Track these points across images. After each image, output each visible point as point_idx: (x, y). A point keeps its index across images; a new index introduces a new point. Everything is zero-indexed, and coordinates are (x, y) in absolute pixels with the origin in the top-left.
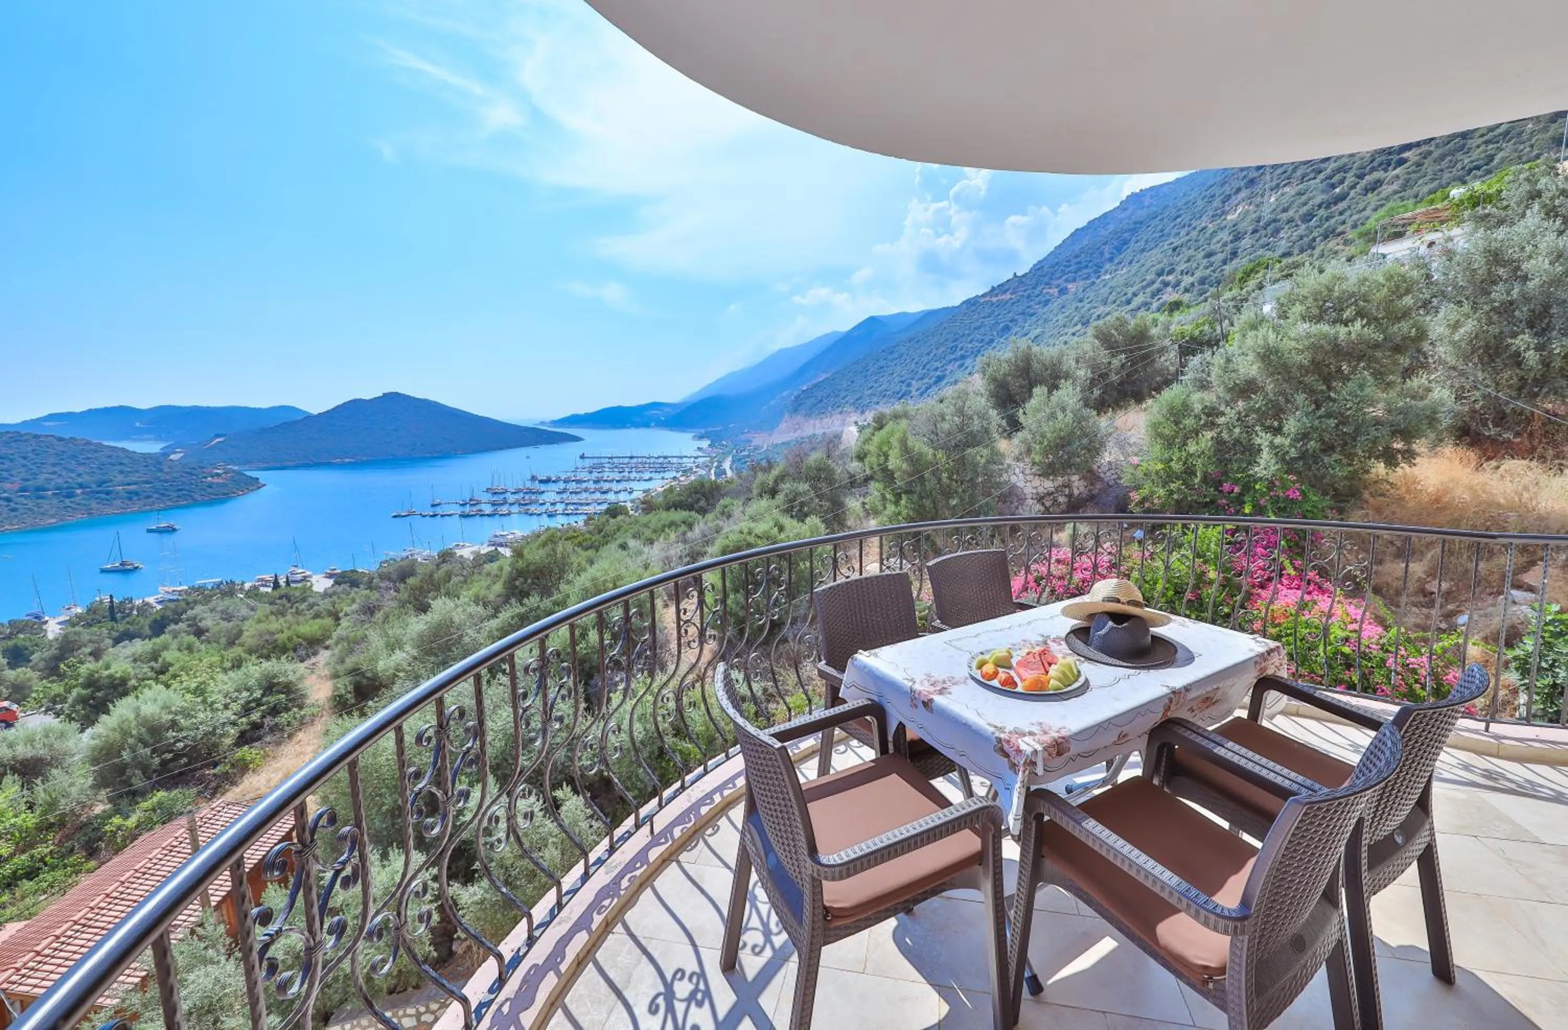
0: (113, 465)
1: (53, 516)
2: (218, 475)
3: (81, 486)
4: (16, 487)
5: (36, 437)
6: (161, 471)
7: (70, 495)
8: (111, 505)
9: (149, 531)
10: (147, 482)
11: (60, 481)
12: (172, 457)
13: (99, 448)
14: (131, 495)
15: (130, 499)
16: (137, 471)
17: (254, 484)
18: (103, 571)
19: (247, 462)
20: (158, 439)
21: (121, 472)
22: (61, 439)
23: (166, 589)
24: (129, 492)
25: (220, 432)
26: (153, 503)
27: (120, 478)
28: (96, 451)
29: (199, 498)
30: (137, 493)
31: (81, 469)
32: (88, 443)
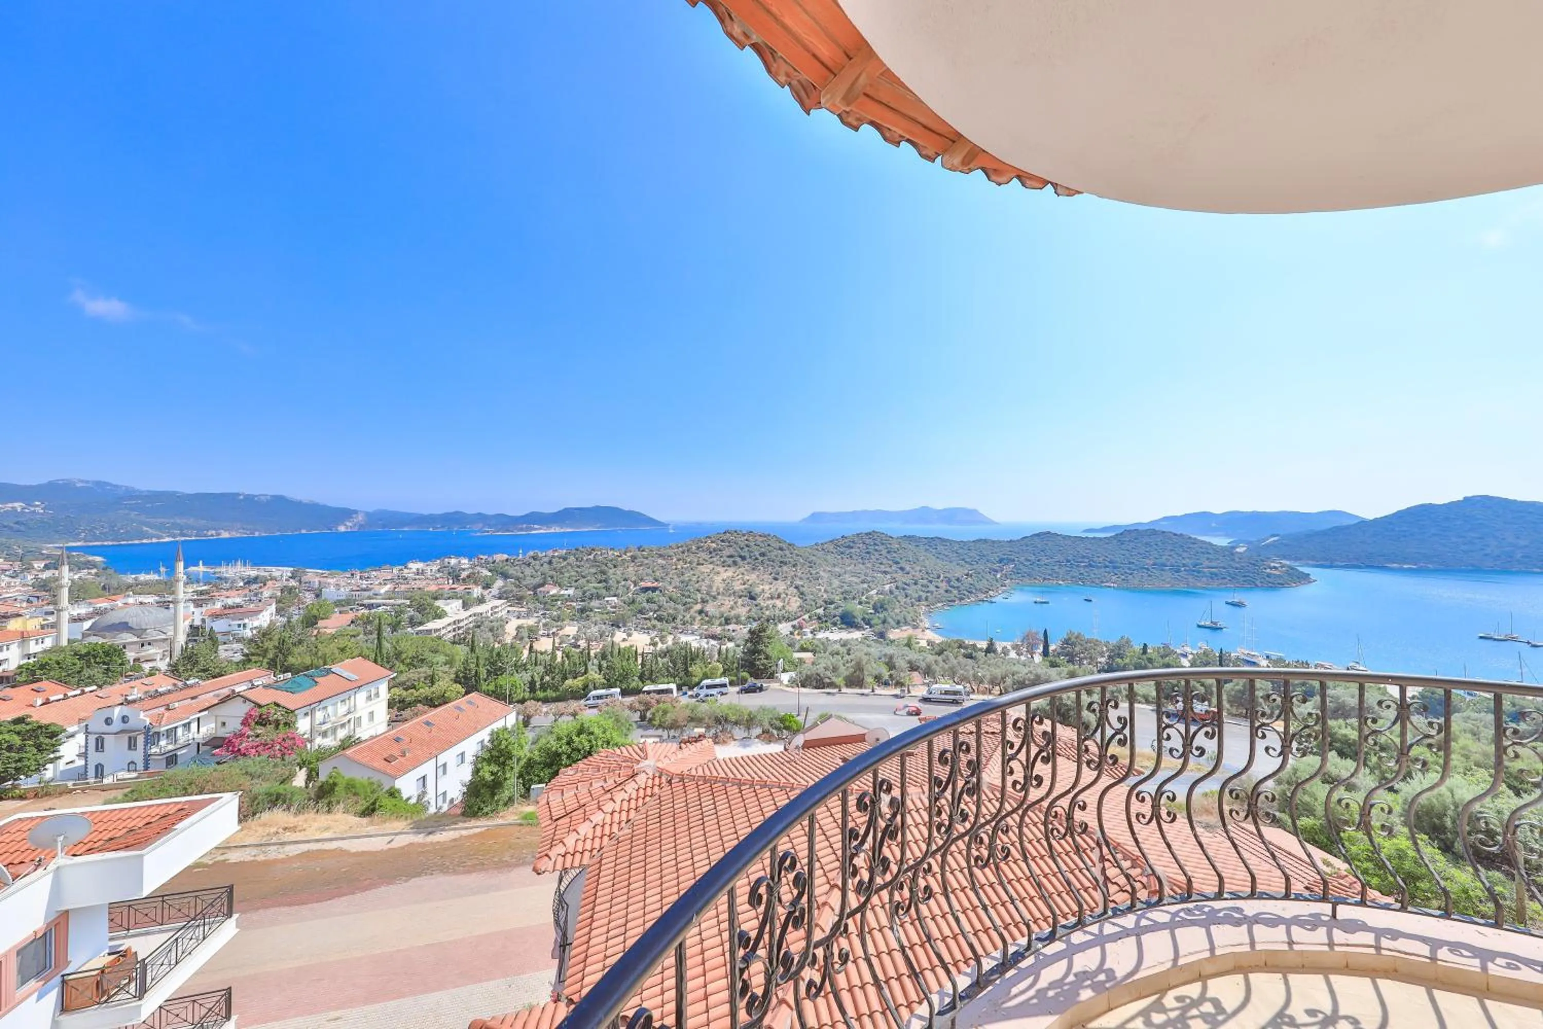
0: (1203, 553)
1: (1168, 583)
2: (1275, 568)
3: (1184, 565)
4: (1152, 562)
5: (1164, 532)
6: (1233, 560)
7: (1178, 571)
8: (1200, 581)
9: (1227, 603)
10: (1224, 568)
11: (1173, 561)
12: (1238, 550)
13: (1195, 541)
14: (1213, 576)
15: (1212, 578)
16: (1218, 559)
17: (1305, 579)
18: (1199, 626)
19: (1297, 559)
20: (1227, 535)
21: (1208, 559)
22: (1175, 535)
23: (1243, 650)
24: (1211, 573)
25: (1276, 533)
26: (1226, 584)
27: (1207, 563)
28: (1194, 543)
29: (1259, 585)
30: (1216, 575)
31: (1185, 555)
32: (1190, 538)
